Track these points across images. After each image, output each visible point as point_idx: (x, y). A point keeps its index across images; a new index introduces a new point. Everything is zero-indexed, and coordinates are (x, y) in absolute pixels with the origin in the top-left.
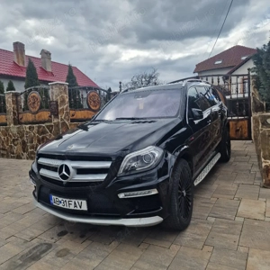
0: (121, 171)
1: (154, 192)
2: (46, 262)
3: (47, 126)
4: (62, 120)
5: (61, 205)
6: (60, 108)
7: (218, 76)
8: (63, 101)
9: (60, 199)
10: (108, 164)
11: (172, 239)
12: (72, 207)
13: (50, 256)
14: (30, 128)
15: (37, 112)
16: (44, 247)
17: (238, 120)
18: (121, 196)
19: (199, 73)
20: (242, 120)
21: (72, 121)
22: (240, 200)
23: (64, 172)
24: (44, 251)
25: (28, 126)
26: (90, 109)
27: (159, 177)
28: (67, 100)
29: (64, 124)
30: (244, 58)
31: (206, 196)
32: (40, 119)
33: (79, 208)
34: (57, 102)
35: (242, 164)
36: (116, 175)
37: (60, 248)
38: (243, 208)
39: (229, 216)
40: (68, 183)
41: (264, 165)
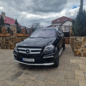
0: (44, 51)
1: (53, 56)
2: (23, 76)
3: (9, 38)
4: (14, 36)
5: (26, 61)
6: (14, 33)
7: (58, 25)
8: (15, 31)
9: (26, 59)
10: (41, 49)
11: (55, 69)
12: (30, 61)
13: (23, 74)
14: (2, 39)
15: (5, 34)
16: (20, 73)
17: (66, 38)
18: (44, 57)
19: (53, 23)
20: (67, 38)
21: (17, 37)
22: (70, 59)
23: (28, 51)
24: (21, 74)
25: (1, 38)
26: (23, 33)
27: (53, 53)
28: (16, 30)
29: (15, 38)
30: (66, 20)
31: (61, 58)
32: (6, 36)
33: (32, 61)
34: (13, 31)
35: (68, 50)
36: (43, 52)
37: (25, 72)
38: (71, 61)
39: (68, 63)
40: (29, 54)
41: (75, 50)
